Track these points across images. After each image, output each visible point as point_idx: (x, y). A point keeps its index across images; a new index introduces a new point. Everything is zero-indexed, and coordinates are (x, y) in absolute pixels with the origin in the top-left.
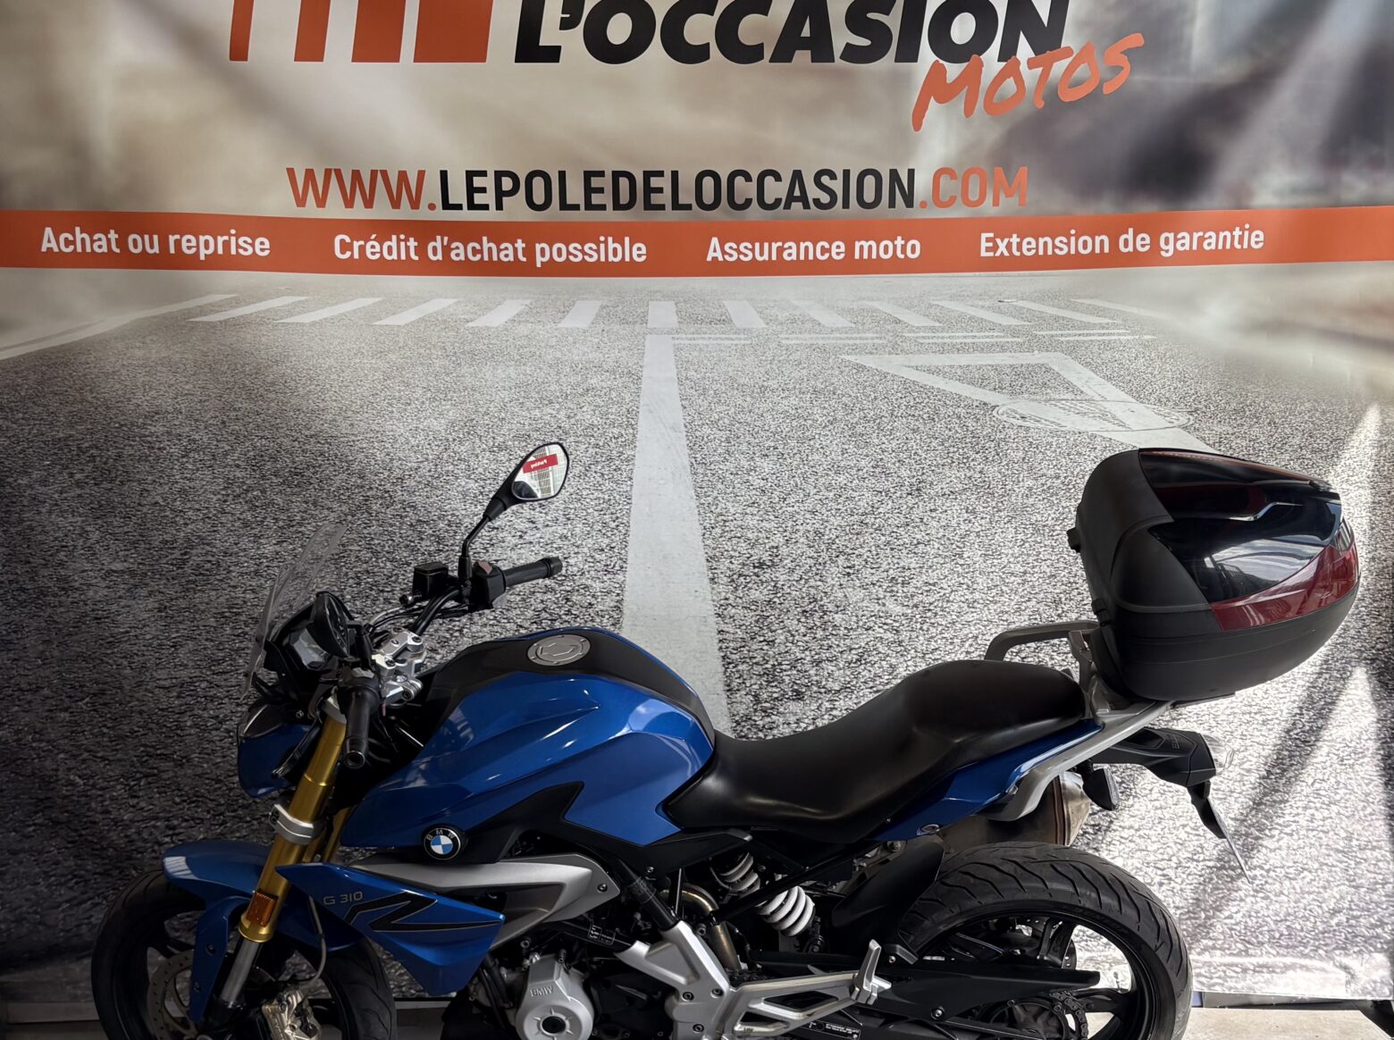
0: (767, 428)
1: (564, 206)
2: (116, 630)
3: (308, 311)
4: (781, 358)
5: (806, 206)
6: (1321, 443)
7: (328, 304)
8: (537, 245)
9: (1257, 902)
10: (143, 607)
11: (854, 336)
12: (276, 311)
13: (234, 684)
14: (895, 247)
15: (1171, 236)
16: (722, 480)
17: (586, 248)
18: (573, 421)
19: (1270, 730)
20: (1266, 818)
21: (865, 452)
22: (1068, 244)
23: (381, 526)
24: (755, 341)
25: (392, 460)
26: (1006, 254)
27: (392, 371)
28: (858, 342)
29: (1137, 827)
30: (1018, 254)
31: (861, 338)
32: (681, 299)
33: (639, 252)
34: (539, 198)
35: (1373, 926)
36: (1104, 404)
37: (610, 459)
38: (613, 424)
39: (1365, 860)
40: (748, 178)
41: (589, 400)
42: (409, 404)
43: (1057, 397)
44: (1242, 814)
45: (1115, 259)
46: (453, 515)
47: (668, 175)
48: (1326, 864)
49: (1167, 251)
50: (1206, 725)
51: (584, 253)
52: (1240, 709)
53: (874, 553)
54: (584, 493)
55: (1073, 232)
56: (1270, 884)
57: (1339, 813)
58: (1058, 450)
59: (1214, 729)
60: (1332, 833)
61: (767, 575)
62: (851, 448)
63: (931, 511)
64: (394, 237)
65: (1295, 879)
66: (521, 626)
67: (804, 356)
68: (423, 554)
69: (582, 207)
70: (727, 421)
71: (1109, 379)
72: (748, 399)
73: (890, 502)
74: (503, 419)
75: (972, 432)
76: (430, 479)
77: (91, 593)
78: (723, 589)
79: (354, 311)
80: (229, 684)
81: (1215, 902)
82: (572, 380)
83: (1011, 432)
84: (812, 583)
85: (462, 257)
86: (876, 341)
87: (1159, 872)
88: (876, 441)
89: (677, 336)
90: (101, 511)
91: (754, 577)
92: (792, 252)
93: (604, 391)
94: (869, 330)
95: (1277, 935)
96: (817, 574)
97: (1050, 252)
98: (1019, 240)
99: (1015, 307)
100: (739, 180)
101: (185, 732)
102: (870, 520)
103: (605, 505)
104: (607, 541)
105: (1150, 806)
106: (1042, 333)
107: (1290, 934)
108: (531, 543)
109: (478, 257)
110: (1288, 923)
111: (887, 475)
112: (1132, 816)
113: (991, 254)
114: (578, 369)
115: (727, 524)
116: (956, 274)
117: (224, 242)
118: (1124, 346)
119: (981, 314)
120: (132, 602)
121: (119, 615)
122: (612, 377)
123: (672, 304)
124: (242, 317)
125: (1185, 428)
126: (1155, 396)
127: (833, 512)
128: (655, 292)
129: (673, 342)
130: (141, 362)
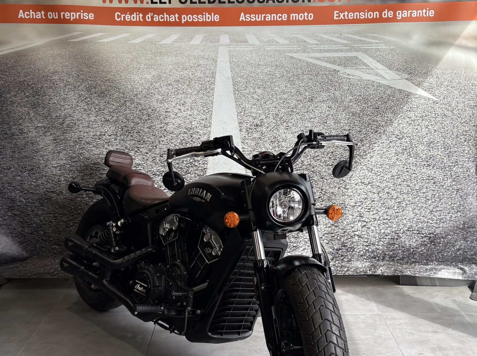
0: (260, 78)
1: (192, 2)
2: (39, 147)
3: (107, 38)
4: (265, 54)
6: (455, 84)
7: (113, 36)
8: (182, 16)
9: (431, 246)
10: (48, 139)
11: (291, 46)
12: (96, 38)
13: (79, 165)
14: (304, 16)
15: (400, 12)
17: (199, 17)
18: (194, 76)
19: (436, 185)
20: (434, 216)
21: (293, 86)
22: (365, 15)
23: (130, 111)
24: (256, 48)
25: (133, 88)
26: (343, 18)
27: (134, 59)
28: (291, 49)
29: (389, 219)
30: (347, 18)
31: (292, 48)
32: (231, 34)
33: (217, 18)
35: (472, 255)
36: (376, 70)
37: (206, 89)
38: (207, 77)
41: (199, 68)
42: (139, 70)
43: (360, 68)
44: (426, 215)
45: (380, 20)
46: (153, 107)
48: (456, 233)
49: (399, 17)
50: (413, 184)
51: (197, 18)
52: (425, 178)
53: (296, 121)
54: (197, 100)
55: (366, 11)
56: (436, 240)
57: (461, 215)
58: (361, 86)
59: (416, 185)
60: (458, 222)
61: (259, 129)
62: (289, 85)
63: (316, 107)
64: (135, 13)
65: (444, 238)
66: (176, 145)
67: (273, 53)
68: (144, 120)
69: (198, 3)
70: (246, 76)
71: (379, 61)
72: (254, 68)
73: (302, 104)
74: (171, 75)
75: (331, 80)
76: (146, 95)
77: (30, 134)
78: (244, 133)
79: (122, 38)
81: (416, 246)
82: (194, 61)
83: (344, 80)
84: (274, 132)
85: (157, 20)
86: (297, 48)
87: (396, 235)
88: (297, 83)
89: (229, 47)
90: (34, 106)
91: (255, 130)
92: (269, 18)
93: (204, 65)
94: (295, 44)
95: (438, 258)
96: (276, 129)
97: (358, 18)
98: (347, 13)
99: (346, 37)
102: (295, 110)
103: (204, 105)
104: (205, 117)
105: (394, 212)
106: (356, 46)
107: (443, 257)
108: (179, 117)
109: (163, 20)
110: (442, 253)
111: (301, 95)
112: (387, 215)
113: (338, 18)
114: (196, 58)
115: (246, 111)
116: (325, 25)
117: (79, 15)
118: (384, 50)
119: (334, 39)
120: (44, 137)
121: (40, 142)
122: (207, 61)
123: (228, 35)
124: (85, 40)
125: (407, 79)
126: (396, 68)
127: (282, 107)
128: (222, 32)
129: (228, 49)
130: (51, 55)
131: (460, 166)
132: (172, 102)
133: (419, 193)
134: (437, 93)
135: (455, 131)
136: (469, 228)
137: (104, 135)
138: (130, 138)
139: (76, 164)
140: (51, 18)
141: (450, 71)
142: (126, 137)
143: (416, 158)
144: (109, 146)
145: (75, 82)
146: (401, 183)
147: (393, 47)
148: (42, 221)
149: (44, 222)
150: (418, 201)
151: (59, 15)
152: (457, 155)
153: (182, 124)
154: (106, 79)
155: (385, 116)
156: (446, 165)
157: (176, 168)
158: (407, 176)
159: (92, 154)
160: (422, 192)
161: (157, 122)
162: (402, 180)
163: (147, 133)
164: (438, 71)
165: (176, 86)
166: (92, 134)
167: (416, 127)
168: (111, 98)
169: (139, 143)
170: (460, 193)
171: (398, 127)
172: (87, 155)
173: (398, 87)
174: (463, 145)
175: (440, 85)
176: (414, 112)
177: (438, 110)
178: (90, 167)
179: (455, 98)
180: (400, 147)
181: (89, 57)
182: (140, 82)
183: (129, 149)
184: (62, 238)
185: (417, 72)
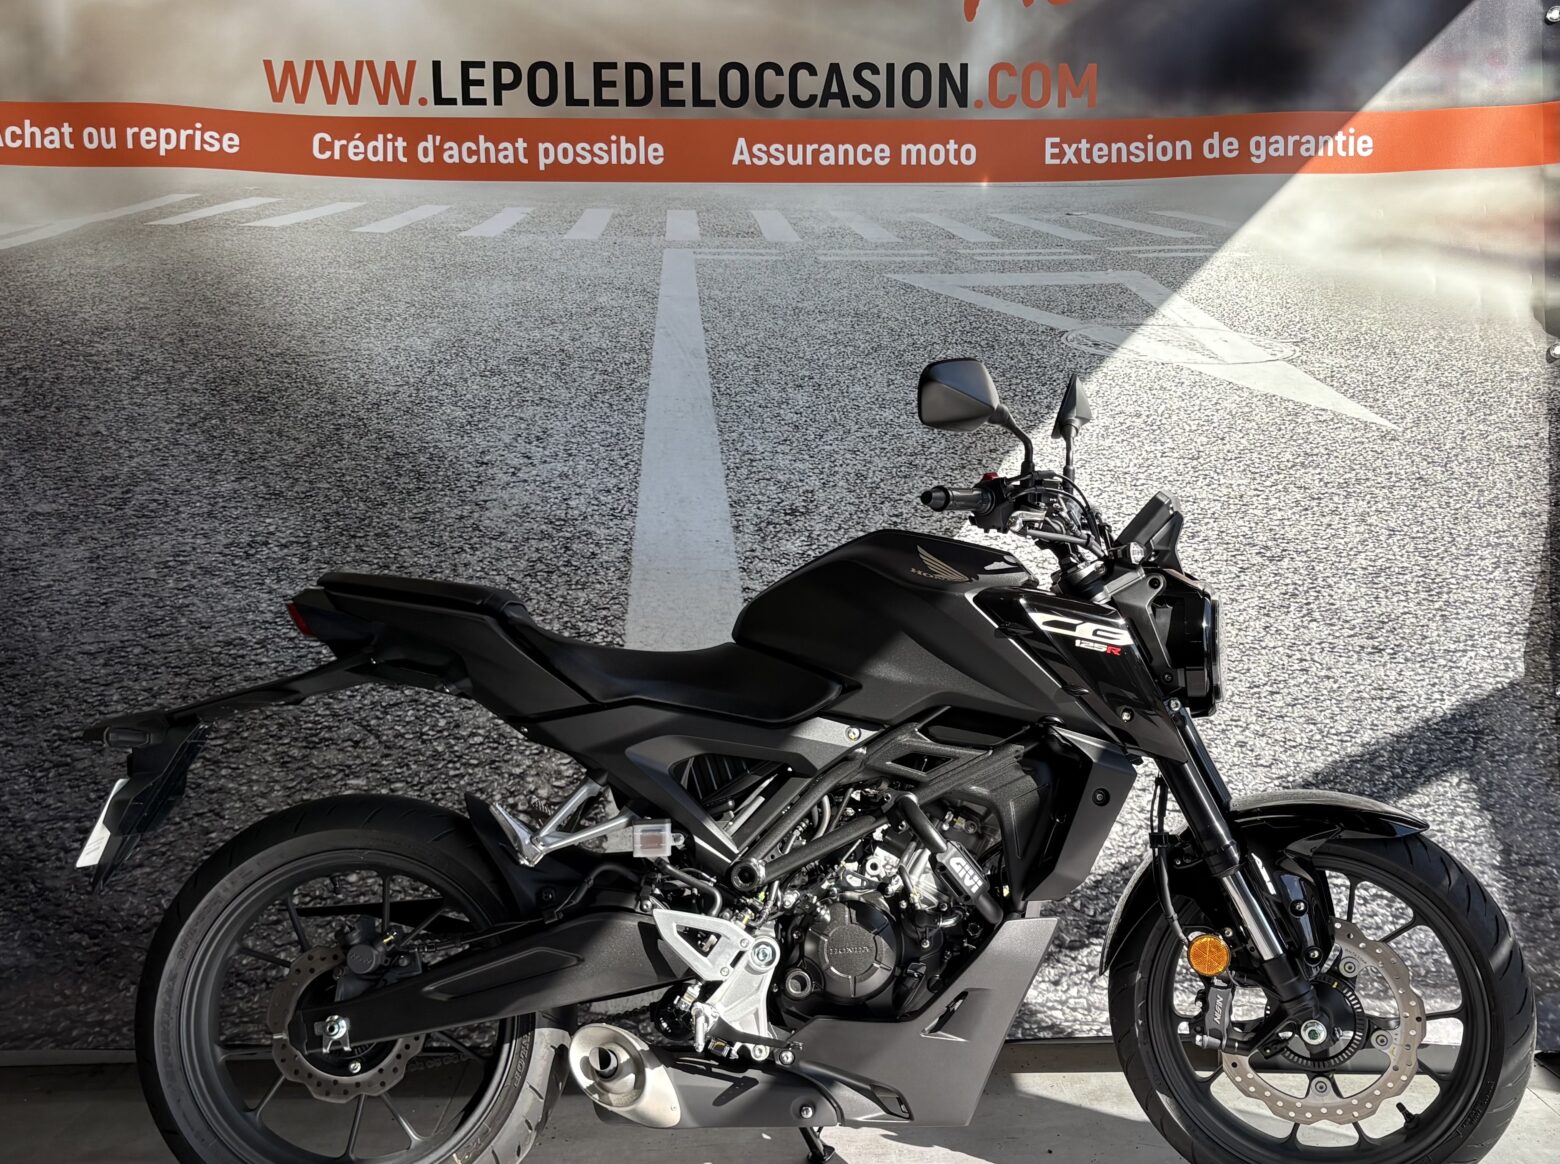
0: (801, 355)
1: (571, 101)
2: (36, 584)
3: (280, 214)
4: (818, 277)
6: (1450, 376)
7: (301, 208)
8: (540, 145)
10: (71, 557)
11: (903, 251)
12: (241, 212)
13: (173, 649)
14: (947, 151)
15: (1262, 140)
16: (749, 413)
17: (596, 148)
18: (578, 344)
19: (1405, 719)
22: (1145, 151)
23: (353, 459)
24: (788, 257)
25: (367, 382)
26: (1075, 161)
27: (371, 284)
28: (905, 259)
30: (1088, 161)
31: (909, 255)
32: (704, 208)
33: (655, 153)
34: (543, 92)
36: (1190, 330)
37: (620, 387)
38: (624, 348)
39: (1527, 878)
40: (779, 71)
41: (597, 320)
42: (390, 321)
43: (1136, 321)
45: (1197, 166)
46: (436, 447)
47: (688, 67)
49: (1258, 157)
50: (1328, 713)
51: (591, 152)
52: (1368, 693)
54: (589, 425)
55: (1150, 137)
58: (1138, 384)
59: (1338, 718)
61: (800, 524)
63: (991, 451)
64: (381, 137)
66: (513, 580)
67: (844, 274)
68: (401, 493)
69: (592, 102)
70: (754, 346)
71: (1196, 302)
72: (780, 322)
73: (943, 441)
74: (498, 340)
75: (1038, 361)
76: (410, 405)
77: (9, 539)
78: (749, 538)
79: (332, 216)
80: (168, 649)
82: (579, 297)
83: (1083, 361)
85: (456, 159)
86: (926, 258)
89: (699, 250)
90: (28, 443)
91: (785, 526)
92: (829, 155)
93: (615, 310)
94: (919, 245)
96: (858, 523)
97: (1124, 159)
98: (1088, 146)
99: (1085, 221)
100: (769, 74)
101: (110, 709)
102: (920, 461)
103: (613, 440)
104: (614, 481)
106: (1116, 249)
108: (525, 481)
109: (475, 158)
113: (1057, 162)
114: (585, 286)
115: (754, 463)
116: (1017, 183)
117: (188, 136)
119: (1044, 228)
120: (58, 551)
121: (41, 565)
122: (624, 295)
123: (694, 212)
124: (204, 219)
125: (1291, 361)
126: (1252, 324)
127: (878, 451)
128: (674, 199)
129: (694, 256)
130: (92, 271)
131: (1482, 652)
132: (499, 429)
133: (1349, 744)
134: (1391, 407)
135: (1462, 533)
136: (1524, 864)
137: (266, 544)
138: (352, 553)
139: (164, 644)
140: (94, 146)
141: (1431, 332)
142: (339, 550)
143: (1332, 625)
144: (279, 580)
145: (171, 363)
146: (1285, 711)
147: (1243, 254)
148: (31, 848)
149: (41, 850)
150: (1346, 774)
151: (121, 138)
152: (1471, 615)
153: (533, 507)
154: (273, 351)
155: (1222, 481)
156: (1436, 647)
158: (1303, 687)
159: (219, 608)
160: (1359, 741)
161: (447, 498)
162: (1289, 699)
163: (413, 537)
164: (1393, 332)
165: (514, 377)
166: (223, 539)
167: (1326, 520)
168: (288, 417)
170: (1486, 743)
171: (1266, 520)
172: (202, 613)
173: (1261, 386)
174: (1490, 580)
175: (1401, 379)
176: (1318, 470)
177: (1397, 461)
178: (213, 653)
179: (1454, 421)
180: (1275, 586)
181: (217, 277)
182: (391, 361)
184: (100, 909)
185: (1322, 338)
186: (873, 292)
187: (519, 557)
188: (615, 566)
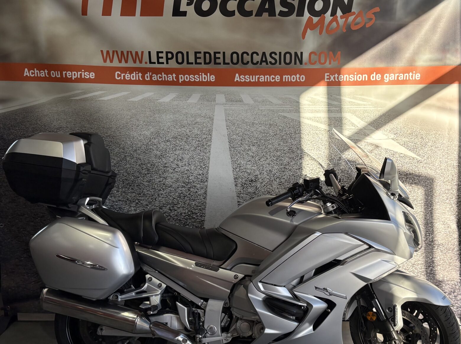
0: (254, 136)
1: (188, 63)
3: (107, 96)
4: (260, 113)
5: (267, 64)
6: (438, 145)
7: (113, 94)
8: (180, 76)
11: (283, 107)
12: (96, 96)
14: (296, 77)
15: (388, 75)
16: (239, 153)
17: (196, 77)
18: (191, 133)
20: (416, 269)
21: (286, 145)
22: (354, 77)
23: (130, 165)
24: (251, 108)
25: (133, 144)
26: (333, 80)
27: (133, 116)
28: (284, 109)
30: (337, 80)
31: (285, 108)
32: (227, 94)
33: (212, 78)
34: (180, 60)
36: (365, 130)
37: (203, 145)
38: (204, 134)
39: (448, 284)
40: (248, 54)
41: (196, 126)
42: (138, 126)
43: (349, 128)
44: (408, 267)
45: (369, 82)
46: (152, 162)
47: (222, 53)
49: (386, 80)
51: (194, 78)
53: (289, 178)
54: (195, 156)
55: (356, 73)
57: (440, 269)
61: (253, 184)
62: (282, 143)
63: (307, 164)
64: (134, 73)
66: (174, 198)
67: (267, 113)
68: (143, 174)
69: (194, 63)
70: (241, 134)
71: (366, 122)
72: (248, 127)
73: (294, 161)
74: (169, 132)
75: (321, 139)
76: (145, 151)
78: (239, 188)
79: (121, 96)
82: (191, 119)
84: (268, 187)
85: (156, 79)
86: (290, 108)
88: (290, 141)
89: (225, 106)
91: (249, 185)
92: (262, 79)
93: (201, 123)
94: (288, 105)
96: (270, 184)
97: (348, 80)
98: (338, 76)
99: (336, 98)
100: (245, 55)
102: (287, 167)
103: (201, 160)
104: (202, 172)
106: (345, 107)
108: (177, 172)
109: (161, 79)
111: (293, 152)
113: (328, 80)
114: (193, 116)
115: (241, 167)
116: (317, 87)
117: (80, 74)
118: (372, 111)
119: (324, 100)
122: (204, 119)
123: (224, 95)
124: (86, 98)
125: (393, 139)
126: (383, 128)
127: (276, 164)
128: (218, 91)
129: (224, 107)
130: (56, 112)
131: (441, 223)
132: (169, 157)
134: (421, 153)
135: (438, 190)
138: (130, 190)
140: (54, 76)
141: (434, 132)
142: (127, 189)
147: (381, 109)
151: (61, 74)
152: (439, 212)
153: (180, 179)
154: (107, 135)
157: (175, 220)
161: (156, 176)
163: (147, 186)
164: (423, 132)
165: (174, 142)
169: (140, 195)
173: (385, 146)
174: (445, 203)
175: (424, 145)
177: (421, 169)
179: (439, 158)
181: (90, 114)
183: (131, 201)
185: (402, 133)
186: (275, 118)
187: (176, 192)
188: (202, 195)
